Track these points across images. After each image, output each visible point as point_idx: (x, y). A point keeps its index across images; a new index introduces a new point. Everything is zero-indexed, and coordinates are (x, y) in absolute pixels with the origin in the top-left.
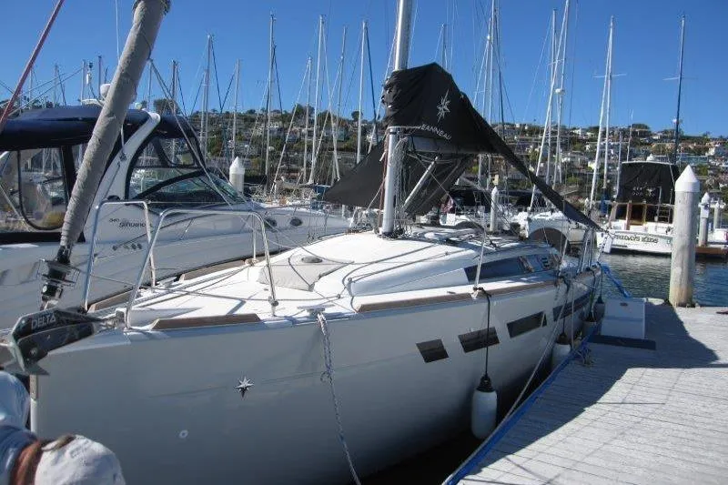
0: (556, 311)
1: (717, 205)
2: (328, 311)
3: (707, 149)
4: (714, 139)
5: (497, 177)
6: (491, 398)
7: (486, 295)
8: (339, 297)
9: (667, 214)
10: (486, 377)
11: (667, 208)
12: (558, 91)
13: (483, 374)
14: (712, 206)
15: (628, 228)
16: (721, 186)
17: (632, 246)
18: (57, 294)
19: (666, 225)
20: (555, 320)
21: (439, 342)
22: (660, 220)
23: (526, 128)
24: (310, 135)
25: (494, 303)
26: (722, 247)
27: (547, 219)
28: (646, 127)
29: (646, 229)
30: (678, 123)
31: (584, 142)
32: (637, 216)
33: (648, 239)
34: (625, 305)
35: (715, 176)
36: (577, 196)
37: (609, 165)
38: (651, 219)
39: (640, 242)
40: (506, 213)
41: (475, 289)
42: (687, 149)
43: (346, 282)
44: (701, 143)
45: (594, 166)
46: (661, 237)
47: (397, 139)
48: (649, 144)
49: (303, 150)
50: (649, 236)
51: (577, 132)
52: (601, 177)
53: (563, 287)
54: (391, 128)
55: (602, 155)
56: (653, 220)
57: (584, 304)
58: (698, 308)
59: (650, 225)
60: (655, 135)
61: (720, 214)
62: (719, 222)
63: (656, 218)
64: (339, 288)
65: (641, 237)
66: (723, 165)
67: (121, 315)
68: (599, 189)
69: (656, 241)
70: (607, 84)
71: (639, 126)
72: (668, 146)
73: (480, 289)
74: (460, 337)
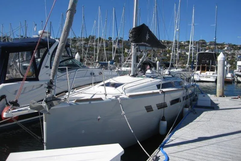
0: (184, 97)
1: (228, 66)
2: (120, 97)
3: (224, 48)
4: (226, 44)
5: (157, 58)
6: (165, 123)
7: (164, 93)
8: (122, 93)
9: (213, 69)
10: (164, 117)
11: (213, 67)
12: (177, 30)
13: (163, 116)
14: (227, 66)
15: (201, 74)
16: (229, 59)
17: (202, 79)
18: (50, 93)
19: (213, 72)
20: (183, 100)
21: (151, 106)
22: (211, 71)
23: (166, 42)
24: (96, 45)
25: (166, 95)
26: (231, 79)
27: (175, 71)
28: (204, 41)
29: (207, 74)
30: (215, 39)
31: (185, 46)
32: (204, 69)
33: (207, 77)
34: (204, 96)
35: (227, 56)
36: (183, 64)
37: (193, 53)
38: (208, 70)
39: (205, 78)
40: (161, 69)
41: (160, 91)
42: (218, 48)
43: (123, 89)
44: (222, 45)
45: (188, 54)
46: (211, 76)
47: (135, 47)
48: (206, 46)
49: (94, 50)
50: (208, 76)
51: (182, 43)
52: (191, 57)
53: (185, 90)
54: (133, 44)
55: (191, 50)
56: (208, 71)
57: (192, 96)
58: (225, 97)
59: (208, 72)
60: (207, 43)
61: (229, 69)
62: (229, 71)
63: (210, 70)
64: (122, 91)
65: (205, 76)
66: (229, 53)
67: (66, 98)
68: (190, 61)
69: (210, 77)
70: (193, 27)
71: (202, 40)
72: (212, 47)
73: (162, 91)
74: (157, 105)
